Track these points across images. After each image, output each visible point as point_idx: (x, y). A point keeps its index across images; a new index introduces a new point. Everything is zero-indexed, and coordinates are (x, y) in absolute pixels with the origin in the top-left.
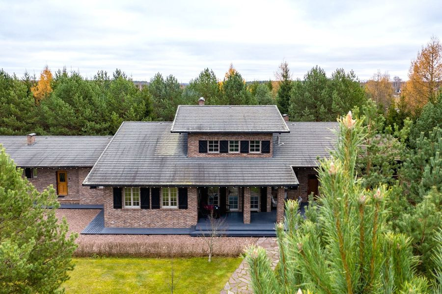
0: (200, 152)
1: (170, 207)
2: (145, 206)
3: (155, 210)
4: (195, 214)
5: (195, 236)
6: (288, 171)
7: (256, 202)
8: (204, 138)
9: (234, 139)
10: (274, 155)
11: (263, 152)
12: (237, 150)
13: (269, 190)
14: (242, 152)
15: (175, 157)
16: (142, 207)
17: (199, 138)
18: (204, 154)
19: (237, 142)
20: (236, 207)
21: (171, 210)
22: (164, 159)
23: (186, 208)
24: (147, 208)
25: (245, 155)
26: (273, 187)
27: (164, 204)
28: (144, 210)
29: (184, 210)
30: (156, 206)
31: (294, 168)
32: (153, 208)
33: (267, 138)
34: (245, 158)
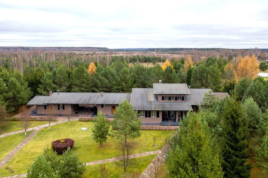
0: (162, 100)
1: (154, 117)
2: (146, 116)
3: (149, 118)
4: (161, 119)
5: (162, 125)
6: (190, 106)
7: (180, 116)
8: (163, 96)
9: (173, 96)
10: (185, 101)
11: (182, 100)
12: (174, 99)
13: (184, 112)
14: (175, 100)
15: (154, 101)
16: (145, 117)
17: (162, 96)
18: (163, 101)
19: (174, 97)
20: (173, 117)
21: (154, 118)
22: (151, 102)
23: (159, 117)
24: (147, 117)
25: (176, 101)
26: (185, 111)
27: (152, 116)
28: (146, 118)
29: (158, 118)
30: (150, 116)
31: (191, 105)
32: (149, 117)
33: (183, 96)
34: (176, 102)
